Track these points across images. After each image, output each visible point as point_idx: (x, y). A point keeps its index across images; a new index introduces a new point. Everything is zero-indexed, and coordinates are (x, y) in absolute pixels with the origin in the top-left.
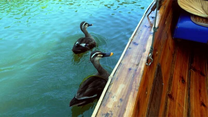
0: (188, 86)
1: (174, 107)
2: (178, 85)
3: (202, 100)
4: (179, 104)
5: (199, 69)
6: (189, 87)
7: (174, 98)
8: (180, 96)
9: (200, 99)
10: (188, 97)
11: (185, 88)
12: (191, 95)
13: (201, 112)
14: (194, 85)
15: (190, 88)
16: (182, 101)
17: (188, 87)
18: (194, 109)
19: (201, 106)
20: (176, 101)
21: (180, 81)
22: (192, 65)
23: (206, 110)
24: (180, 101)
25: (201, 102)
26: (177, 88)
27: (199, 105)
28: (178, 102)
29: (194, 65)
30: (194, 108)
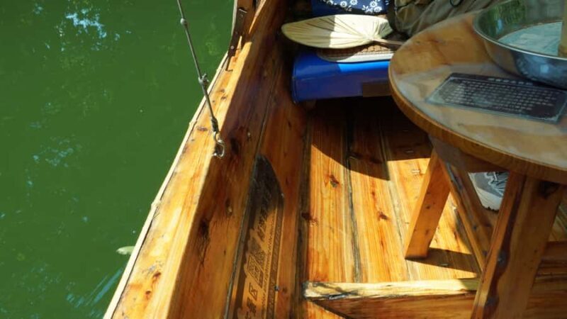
0: (346, 189)
1: (320, 235)
2: (324, 192)
3: (380, 209)
4: (331, 228)
5: (367, 152)
6: (350, 191)
7: (316, 218)
8: (331, 213)
9: (375, 207)
10: (349, 210)
11: (340, 196)
12: (355, 205)
13: (380, 231)
14: (359, 187)
15: (351, 194)
16: (337, 220)
17: (348, 192)
18: (364, 231)
19: (379, 220)
20: (322, 224)
21: (326, 184)
22: (351, 148)
23: (390, 226)
24: (331, 221)
25: (379, 212)
26: (322, 199)
27: (374, 220)
28: (328, 224)
29: (355, 147)
30: (364, 227)
